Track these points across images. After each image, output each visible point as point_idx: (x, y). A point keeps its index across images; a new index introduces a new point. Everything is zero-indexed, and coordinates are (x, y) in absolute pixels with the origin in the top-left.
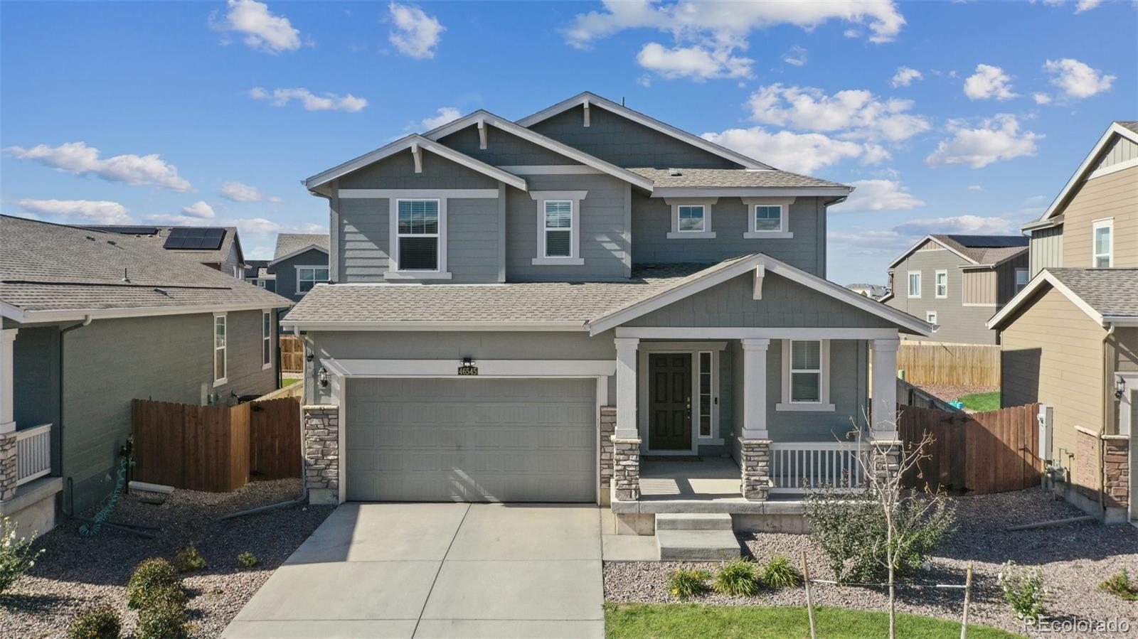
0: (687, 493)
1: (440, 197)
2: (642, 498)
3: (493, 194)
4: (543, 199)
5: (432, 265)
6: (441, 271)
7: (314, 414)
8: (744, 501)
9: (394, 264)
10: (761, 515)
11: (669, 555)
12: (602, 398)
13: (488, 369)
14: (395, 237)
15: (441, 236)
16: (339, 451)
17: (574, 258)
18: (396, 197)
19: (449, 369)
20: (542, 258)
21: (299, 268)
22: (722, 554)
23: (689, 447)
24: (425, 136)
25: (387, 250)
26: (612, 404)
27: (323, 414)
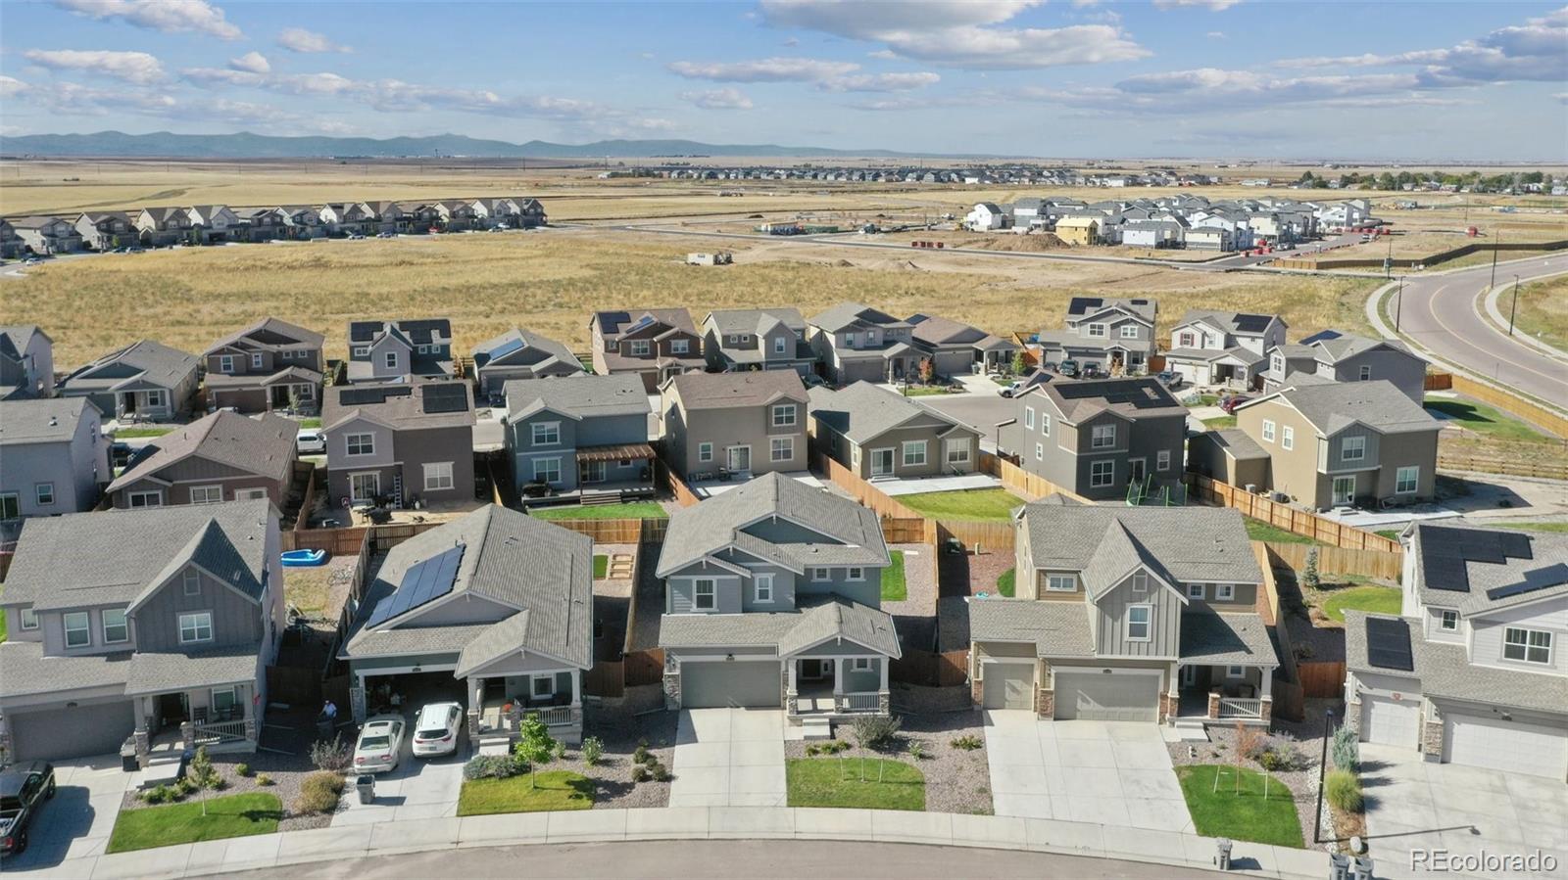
0: (815, 710)
1: (714, 578)
2: (799, 712)
3: (737, 577)
4: (758, 576)
5: (711, 606)
6: (714, 608)
7: (669, 676)
8: (833, 714)
9: (694, 606)
10: (840, 718)
11: (806, 738)
12: (783, 668)
13: (738, 658)
14: (695, 595)
15: (714, 594)
16: (678, 692)
17: (770, 600)
18: (695, 578)
19: (723, 658)
20: (757, 600)
21: (533, 425)
22: (824, 737)
23: (819, 675)
24: (707, 554)
25: (691, 599)
26: (787, 671)
27: (673, 676)
